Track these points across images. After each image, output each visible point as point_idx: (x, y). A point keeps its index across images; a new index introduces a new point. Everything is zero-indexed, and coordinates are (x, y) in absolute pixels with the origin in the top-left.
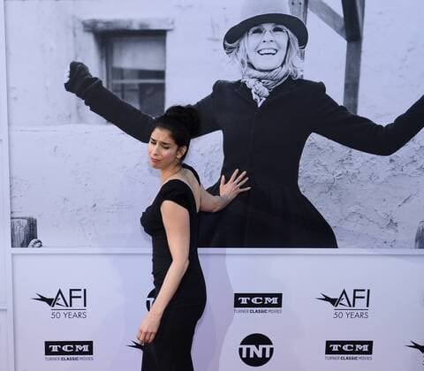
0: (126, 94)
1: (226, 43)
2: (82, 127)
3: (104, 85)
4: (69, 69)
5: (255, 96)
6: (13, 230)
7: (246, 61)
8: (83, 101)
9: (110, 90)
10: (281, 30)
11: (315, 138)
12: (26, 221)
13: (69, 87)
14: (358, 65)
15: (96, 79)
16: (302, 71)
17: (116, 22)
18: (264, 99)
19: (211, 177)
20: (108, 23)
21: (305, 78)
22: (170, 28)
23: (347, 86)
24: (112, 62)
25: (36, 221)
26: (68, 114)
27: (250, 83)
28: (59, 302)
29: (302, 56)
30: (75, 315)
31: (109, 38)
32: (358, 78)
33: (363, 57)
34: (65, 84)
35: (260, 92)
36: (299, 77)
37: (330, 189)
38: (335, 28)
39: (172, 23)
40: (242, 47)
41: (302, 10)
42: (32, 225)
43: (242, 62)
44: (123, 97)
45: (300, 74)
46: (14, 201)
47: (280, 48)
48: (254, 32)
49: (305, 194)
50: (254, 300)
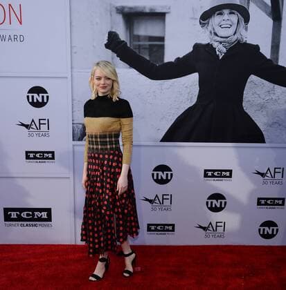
0: (142, 50)
1: (201, 21)
3: (128, 45)
4: (107, 35)
5: (218, 53)
6: (73, 131)
7: (213, 32)
10: (234, 13)
11: (253, 78)
12: (81, 126)
13: (107, 46)
14: (279, 35)
15: (124, 41)
17: (136, 8)
18: (223, 54)
19: (191, 100)
20: (131, 8)
21: (248, 42)
22: (168, 11)
23: (272, 47)
24: (133, 32)
27: (215, 45)
29: (246, 29)
31: (131, 17)
32: (279, 42)
33: (282, 30)
34: (105, 45)
35: (221, 50)
36: (244, 41)
37: (261, 108)
38: (266, 13)
39: (169, 9)
40: (210, 23)
41: (247, 2)
43: (211, 32)
44: (139, 52)
45: (245, 40)
46: (74, 113)
47: (233, 24)
48: (218, 14)
49: (247, 111)
50: (216, 174)
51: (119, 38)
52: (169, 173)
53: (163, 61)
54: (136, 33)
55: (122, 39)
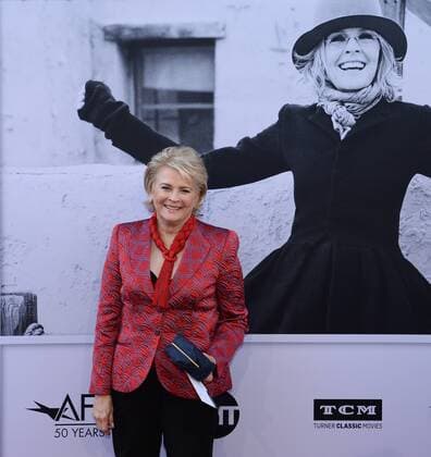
0: (161, 123)
1: (296, 55)
2: (101, 169)
3: (132, 112)
4: (84, 90)
5: (336, 126)
6: (3, 311)
7: (323, 78)
8: (103, 133)
9: (140, 118)
10: (369, 37)
11: (419, 180)
12: (22, 299)
13: (84, 114)
15: (120, 103)
16: (400, 91)
17: (147, 28)
18: (349, 129)
19: (278, 235)
20: (136, 30)
21: (404, 101)
22: (221, 34)
24: (142, 79)
25: (36, 298)
26: (82, 151)
27: (330, 108)
28: (65, 413)
29: (400, 71)
30: (88, 432)
31: (138, 49)
34: (79, 111)
35: (343, 119)
36: (396, 98)
39: (223, 29)
40: (317, 59)
41: (398, 10)
42: (31, 303)
43: (319, 81)
44: (157, 127)
45: (397, 95)
47: (369, 60)
48: (334, 40)
49: (409, 258)
50: (342, 410)
51: (110, 96)
52: (231, 409)
53: (211, 146)
54: (149, 83)
55: (117, 100)
